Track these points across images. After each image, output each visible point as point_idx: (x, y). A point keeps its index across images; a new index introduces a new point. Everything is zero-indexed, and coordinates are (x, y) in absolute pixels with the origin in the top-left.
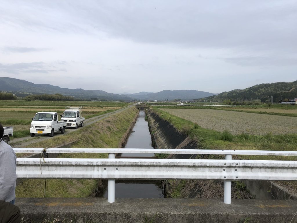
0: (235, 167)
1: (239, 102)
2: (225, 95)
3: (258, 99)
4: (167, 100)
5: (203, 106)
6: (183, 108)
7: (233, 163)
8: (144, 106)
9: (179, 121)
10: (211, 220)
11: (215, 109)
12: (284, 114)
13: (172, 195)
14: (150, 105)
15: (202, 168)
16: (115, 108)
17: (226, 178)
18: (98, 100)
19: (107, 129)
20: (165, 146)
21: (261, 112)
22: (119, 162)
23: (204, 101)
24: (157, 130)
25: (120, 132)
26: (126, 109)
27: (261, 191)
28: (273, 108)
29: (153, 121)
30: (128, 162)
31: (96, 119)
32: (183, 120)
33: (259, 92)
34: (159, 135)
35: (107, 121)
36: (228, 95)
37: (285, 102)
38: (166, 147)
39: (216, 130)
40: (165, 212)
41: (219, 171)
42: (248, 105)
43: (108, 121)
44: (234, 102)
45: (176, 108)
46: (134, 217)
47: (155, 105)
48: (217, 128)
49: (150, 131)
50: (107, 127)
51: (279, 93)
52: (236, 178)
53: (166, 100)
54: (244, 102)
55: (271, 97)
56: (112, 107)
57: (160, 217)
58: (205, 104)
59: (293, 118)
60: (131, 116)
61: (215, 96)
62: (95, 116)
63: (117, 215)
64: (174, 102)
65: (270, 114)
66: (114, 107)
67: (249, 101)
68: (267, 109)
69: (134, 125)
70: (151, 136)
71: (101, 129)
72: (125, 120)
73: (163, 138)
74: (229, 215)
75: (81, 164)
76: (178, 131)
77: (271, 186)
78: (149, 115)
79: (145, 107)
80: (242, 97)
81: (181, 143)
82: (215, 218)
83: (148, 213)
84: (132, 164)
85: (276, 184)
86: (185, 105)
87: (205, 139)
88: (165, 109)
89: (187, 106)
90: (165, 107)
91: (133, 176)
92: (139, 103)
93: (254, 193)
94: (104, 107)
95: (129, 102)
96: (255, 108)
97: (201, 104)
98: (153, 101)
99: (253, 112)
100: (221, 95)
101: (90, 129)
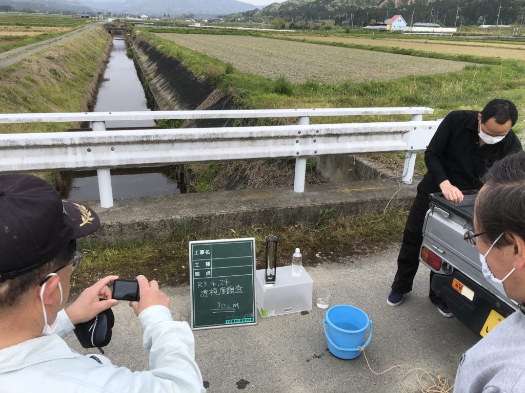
0: (314, 136)
1: (298, 24)
2: (275, 9)
3: (330, 19)
4: (167, 15)
5: (236, 29)
6: (200, 33)
7: (311, 131)
8: (122, 26)
9: (197, 58)
10: (276, 217)
11: (258, 36)
12: (370, 47)
13: (198, 187)
14: (133, 25)
15: (262, 141)
16: (59, 29)
17: (300, 155)
18: (14, 10)
19: (52, 75)
20: (174, 106)
21: (334, 43)
22: (116, 137)
23: (237, 20)
24: (155, 77)
25: (79, 81)
26: (85, 31)
27: (338, 170)
28: (352, 35)
29: (144, 58)
30: (133, 136)
31: (20, 53)
32: (204, 56)
33: (333, 6)
34: (161, 86)
35: (48, 58)
36: (279, 9)
37: (371, 25)
38: (176, 108)
39: (263, 75)
40: (206, 212)
41: (289, 145)
42: (314, 29)
43: (51, 58)
44: (290, 23)
45: (188, 33)
46: (155, 226)
47: (143, 26)
48: (265, 72)
49: (140, 79)
50: (50, 71)
51: (364, 9)
52: (314, 154)
53: (165, 15)
54: (307, 24)
55: (350, 16)
56: (51, 26)
57: (198, 222)
58: (241, 26)
59: (381, 54)
60: (97, 47)
61: (257, 9)
62: (18, 46)
63: (124, 225)
64: (181, 20)
65: (349, 47)
66: (55, 26)
67: (316, 22)
68: (344, 38)
69: (106, 67)
70: (144, 87)
71: (38, 74)
72: (87, 56)
73: (168, 91)
74: (302, 207)
75: (38, 143)
76: (196, 78)
77: (354, 162)
78: (134, 47)
79: (124, 30)
80: (303, 15)
81: (205, 99)
82: (283, 214)
83: (178, 217)
84: (142, 139)
85: (361, 159)
86: (203, 28)
87: (248, 93)
88: (165, 34)
89: (208, 29)
90: (165, 29)
91: (145, 160)
92: (110, 20)
93: (327, 174)
94: (32, 27)
95: (87, 17)
96: (325, 36)
97: (233, 26)
98: (139, 17)
99: (321, 43)
100: (269, 9)
101: (13, 75)
